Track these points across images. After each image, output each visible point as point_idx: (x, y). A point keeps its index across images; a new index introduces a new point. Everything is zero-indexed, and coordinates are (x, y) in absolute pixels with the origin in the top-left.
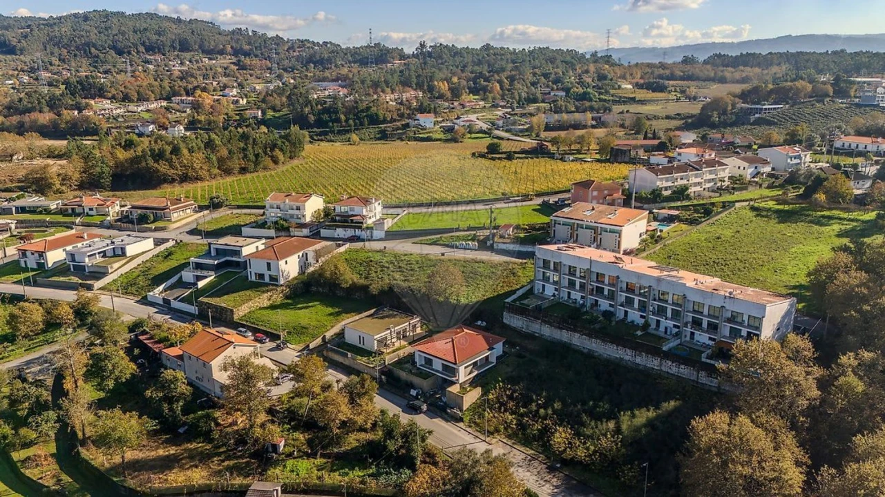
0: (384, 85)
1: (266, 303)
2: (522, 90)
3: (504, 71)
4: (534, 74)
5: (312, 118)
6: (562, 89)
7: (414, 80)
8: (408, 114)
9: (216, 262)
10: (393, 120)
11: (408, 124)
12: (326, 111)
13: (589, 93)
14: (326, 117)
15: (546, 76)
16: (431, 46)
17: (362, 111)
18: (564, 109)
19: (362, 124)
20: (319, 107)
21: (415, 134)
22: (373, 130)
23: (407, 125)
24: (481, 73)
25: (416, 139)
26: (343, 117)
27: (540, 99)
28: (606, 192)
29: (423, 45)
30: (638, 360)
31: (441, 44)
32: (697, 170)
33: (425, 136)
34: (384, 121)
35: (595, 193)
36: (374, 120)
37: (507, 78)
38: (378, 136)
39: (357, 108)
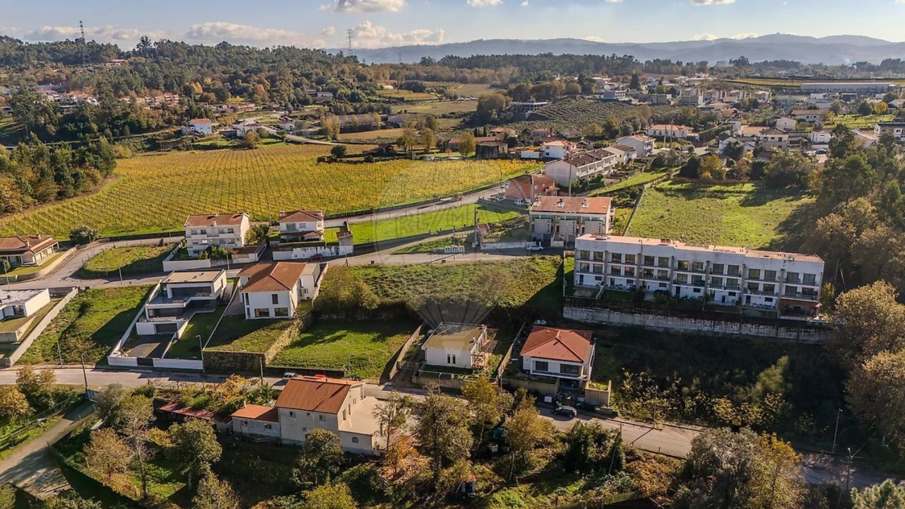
1: (287, 342)
2: (289, 92)
3: (261, 72)
4: (294, 74)
5: (52, 129)
6: (328, 90)
8: (177, 120)
10: (159, 128)
11: (180, 131)
12: (69, 119)
13: (358, 95)
14: (71, 127)
15: (308, 76)
16: (156, 43)
17: (118, 118)
18: (344, 110)
19: (122, 133)
20: (59, 115)
21: (193, 142)
22: (138, 140)
23: (179, 133)
24: (235, 73)
25: (197, 148)
26: (95, 127)
27: (311, 101)
29: (145, 41)
31: (169, 41)
32: (598, 160)
33: (208, 143)
34: (149, 129)
35: (536, 187)
36: (137, 128)
37: (267, 79)
38: (146, 146)
39: (110, 114)
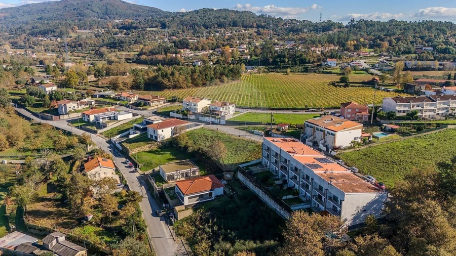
0: (318, 43)
1: (148, 149)
2: (402, 46)
3: (394, 35)
4: (414, 37)
5: (271, 60)
6: (431, 46)
7: (336, 40)
8: (323, 59)
9: (142, 127)
10: (314, 62)
11: (321, 64)
12: (279, 56)
13: (449, 49)
14: (278, 60)
15: (422, 38)
16: (357, 21)
17: (298, 57)
18: (425, 58)
19: (296, 64)
20: (276, 54)
21: (324, 69)
22: (301, 67)
23: (321, 65)
24: (379, 36)
25: (323, 73)
26: (287, 60)
27: (413, 52)
28: (357, 110)
29: (353, 21)
30: (282, 212)
31: (363, 20)
32: (433, 101)
33: (329, 71)
34: (309, 62)
35: (349, 110)
36: (303, 62)
37: (395, 39)
38: (303, 70)
39: (295, 55)
